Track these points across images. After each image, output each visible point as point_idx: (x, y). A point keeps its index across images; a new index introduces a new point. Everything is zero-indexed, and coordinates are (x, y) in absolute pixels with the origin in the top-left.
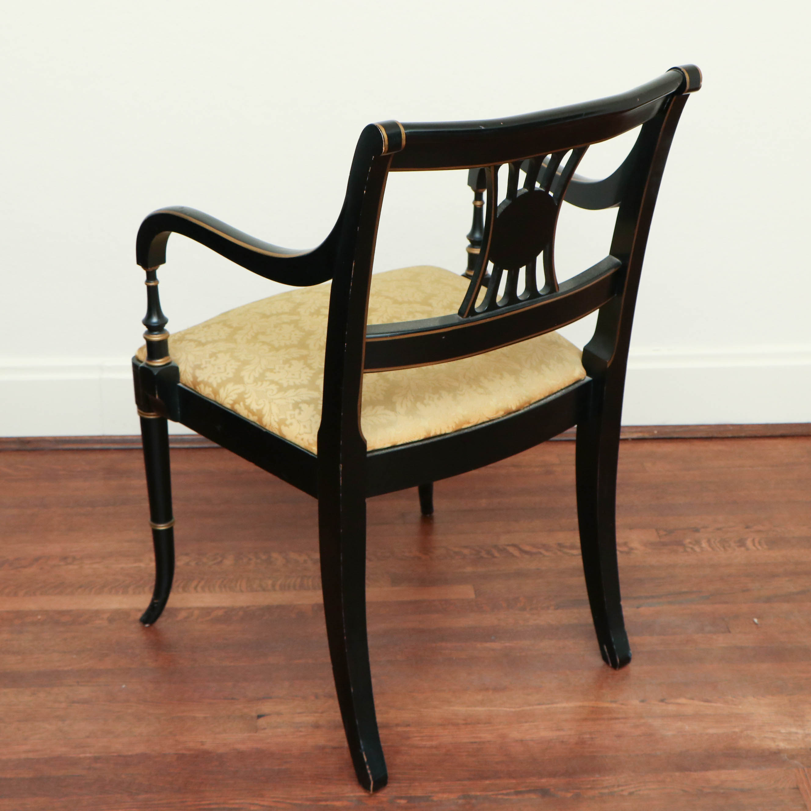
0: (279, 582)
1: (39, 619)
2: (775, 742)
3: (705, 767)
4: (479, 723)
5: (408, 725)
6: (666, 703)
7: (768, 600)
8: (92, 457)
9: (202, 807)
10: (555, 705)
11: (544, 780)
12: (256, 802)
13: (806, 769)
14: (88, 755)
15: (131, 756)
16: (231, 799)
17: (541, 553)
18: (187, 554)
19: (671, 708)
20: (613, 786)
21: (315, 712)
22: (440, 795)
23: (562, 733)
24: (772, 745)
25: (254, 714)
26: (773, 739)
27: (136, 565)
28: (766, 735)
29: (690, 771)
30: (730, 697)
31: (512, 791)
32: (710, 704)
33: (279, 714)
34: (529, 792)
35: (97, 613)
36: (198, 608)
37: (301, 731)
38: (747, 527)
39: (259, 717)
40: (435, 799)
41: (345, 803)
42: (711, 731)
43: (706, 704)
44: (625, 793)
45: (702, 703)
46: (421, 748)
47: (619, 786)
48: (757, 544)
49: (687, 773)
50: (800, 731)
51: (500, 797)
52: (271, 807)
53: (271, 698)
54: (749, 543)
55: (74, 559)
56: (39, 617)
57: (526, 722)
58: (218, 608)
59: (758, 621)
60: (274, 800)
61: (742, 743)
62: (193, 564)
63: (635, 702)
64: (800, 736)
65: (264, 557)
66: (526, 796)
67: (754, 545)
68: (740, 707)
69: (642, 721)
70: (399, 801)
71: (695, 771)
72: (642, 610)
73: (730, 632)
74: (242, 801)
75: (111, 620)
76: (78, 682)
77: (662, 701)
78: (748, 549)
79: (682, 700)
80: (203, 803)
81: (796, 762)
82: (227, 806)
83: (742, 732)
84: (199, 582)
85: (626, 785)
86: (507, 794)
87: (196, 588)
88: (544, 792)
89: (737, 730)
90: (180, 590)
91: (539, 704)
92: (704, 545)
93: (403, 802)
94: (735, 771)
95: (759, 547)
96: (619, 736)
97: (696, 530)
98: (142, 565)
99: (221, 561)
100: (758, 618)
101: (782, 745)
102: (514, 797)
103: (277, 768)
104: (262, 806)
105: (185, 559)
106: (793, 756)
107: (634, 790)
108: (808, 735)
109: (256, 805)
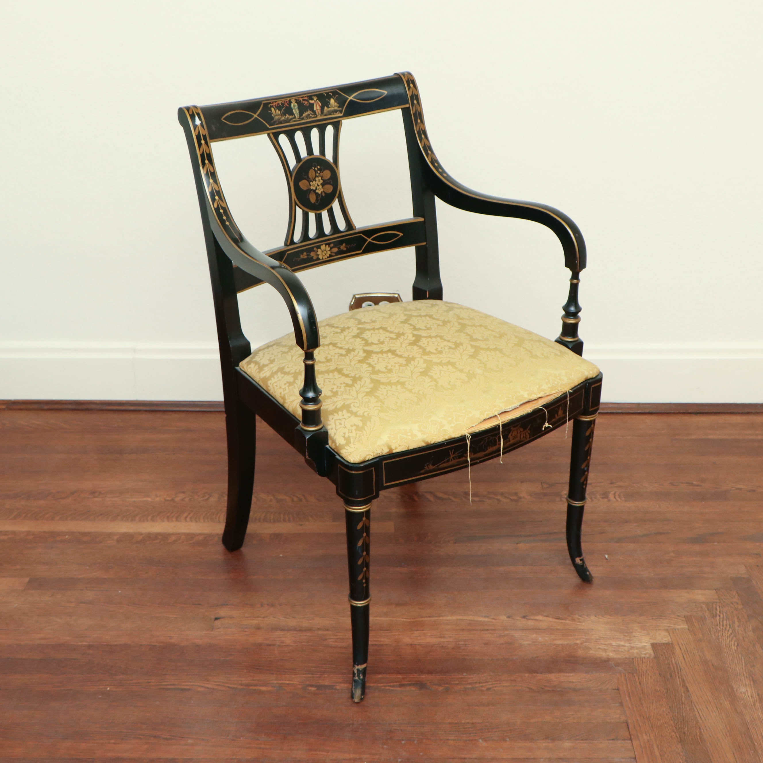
1: (67, 538)
2: (606, 652)
3: (549, 671)
4: (381, 630)
5: (327, 630)
6: (527, 619)
7: (619, 540)
8: (126, 416)
9: (162, 687)
10: (441, 618)
11: (423, 676)
12: (203, 685)
13: (627, 675)
14: (84, 643)
15: (116, 645)
16: (185, 682)
17: (450, 499)
18: (183, 492)
19: (530, 623)
20: (476, 683)
21: (258, 617)
22: (342, 685)
23: (443, 640)
24: (603, 654)
25: (213, 617)
26: (605, 650)
27: (145, 499)
28: (600, 647)
29: (537, 673)
30: (577, 616)
31: (398, 684)
32: (560, 621)
33: (231, 617)
34: (410, 685)
35: (110, 535)
36: (184, 534)
37: (246, 632)
38: (612, 483)
39: (216, 619)
40: (338, 687)
41: (270, 688)
42: (558, 642)
43: (558, 621)
44: (484, 689)
45: (555, 620)
46: (334, 647)
47: (480, 683)
48: (617, 497)
49: (534, 674)
50: (627, 645)
51: (387, 688)
52: (213, 689)
53: (227, 605)
54: (611, 496)
55: (100, 493)
56: (67, 537)
57: (417, 630)
58: (200, 534)
59: (608, 557)
60: (216, 683)
61: (580, 652)
62: (187, 500)
63: (504, 618)
64: (626, 648)
66: (408, 688)
67: (615, 498)
68: (584, 624)
69: (506, 632)
70: (310, 688)
71: (541, 673)
72: (520, 545)
74: (192, 684)
75: (118, 541)
76: (86, 588)
77: (524, 617)
78: (609, 501)
79: (540, 617)
81: (620, 668)
82: (180, 687)
83: (582, 644)
84: (189, 514)
85: (486, 682)
86: (393, 686)
87: (186, 518)
88: (421, 685)
89: (578, 642)
90: (174, 519)
91: (429, 617)
93: (313, 689)
94: (572, 674)
95: (619, 499)
96: (486, 644)
98: (149, 499)
99: (208, 498)
100: (608, 554)
101: (611, 655)
102: (399, 689)
103: (222, 659)
104: (208, 688)
105: (181, 496)
106: (618, 663)
107: (491, 686)
108: (632, 648)
109: (202, 687)
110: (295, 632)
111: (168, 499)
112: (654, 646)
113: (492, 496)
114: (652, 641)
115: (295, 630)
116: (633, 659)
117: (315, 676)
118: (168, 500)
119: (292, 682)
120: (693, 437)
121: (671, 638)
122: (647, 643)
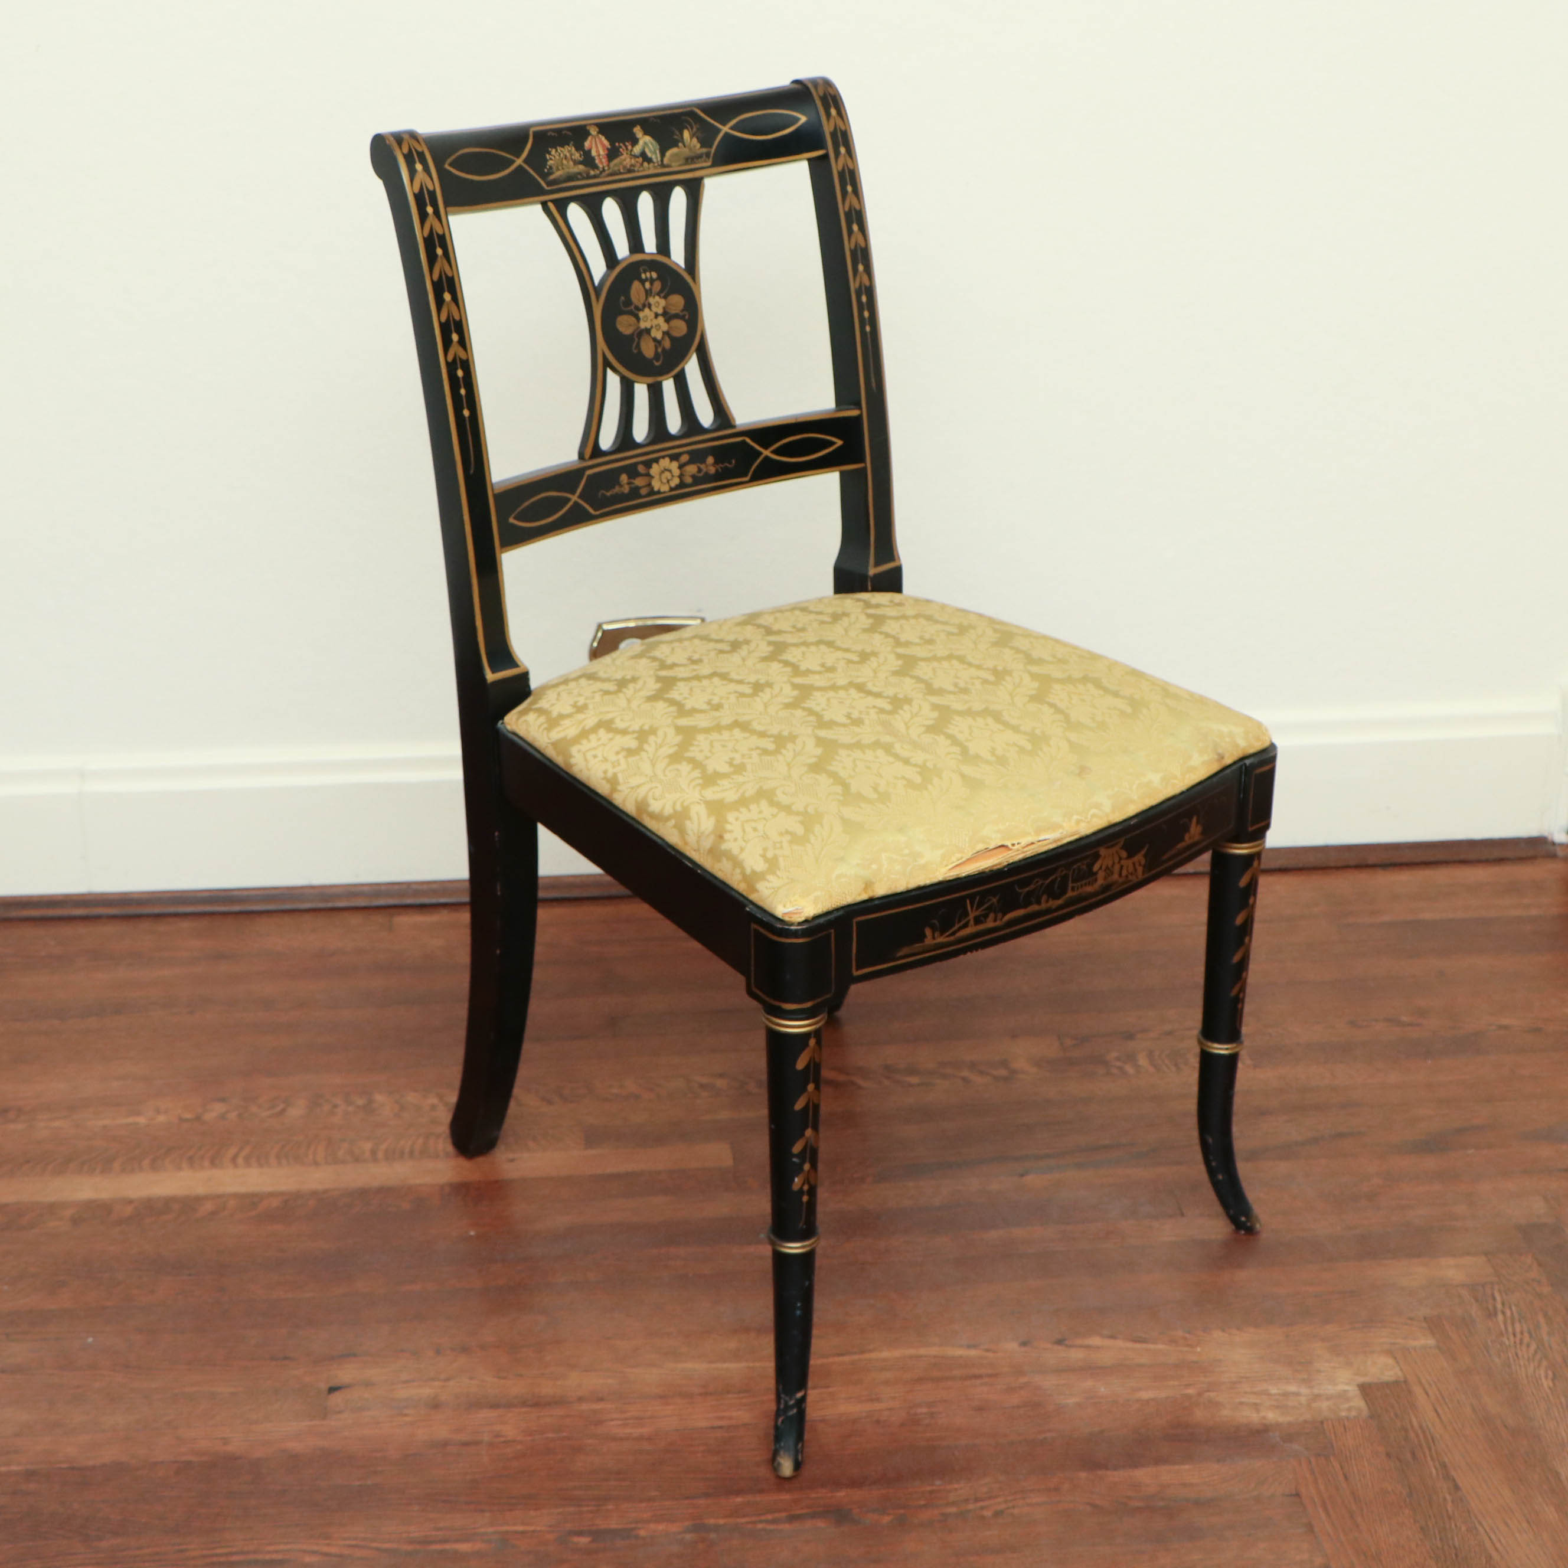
0: (383, 1147)
2: (1258, 1411)
3: (1133, 1461)
4: (728, 1392)
5: (601, 1399)
6: (1067, 1346)
8: (67, 931)
9: (215, 1559)
10: (867, 1356)
11: (841, 1494)
12: (315, 1548)
13: (1313, 1460)
14: (14, 1468)
15: (94, 1468)
16: (270, 1544)
17: (854, 1084)
18: (223, 1100)
19: (1076, 1355)
20: (967, 1501)
21: (433, 1379)
22: (652, 1526)
23: (877, 1406)
24: (1253, 1417)
25: (324, 1386)
26: (1256, 1407)
27: (130, 1120)
28: (1243, 1400)
29: (1107, 1468)
30: (1180, 1333)
31: (784, 1515)
32: (1144, 1346)
33: (368, 1384)
34: (814, 1516)
35: (53, 1208)
36: (235, 1196)
37: (406, 1415)
39: (332, 1390)
40: (642, 1533)
41: (479, 1546)
42: (1145, 1395)
43: (1138, 1346)
44: (988, 1513)
45: (1130, 1345)
46: (621, 1439)
47: (977, 1500)
49: (1100, 1473)
50: (1304, 1390)
51: (760, 1526)
52: (341, 1556)
53: (355, 1355)
55: (20, 1112)
57: (814, 1388)
58: (271, 1195)
60: (348, 1542)
61: (1200, 1415)
62: (233, 1116)
63: (1012, 1346)
64: (1303, 1400)
65: (360, 1102)
66: (809, 1524)
68: (1199, 1349)
69: (1023, 1380)
70: (576, 1539)
71: (1116, 1468)
72: (1029, 1179)
73: (1182, 1215)
74: (289, 1547)
75: (75, 1221)
76: (7, 1335)
77: (1060, 1342)
79: (1096, 1341)
80: (219, 1551)
81: (1296, 1446)
82: (260, 1557)
83: (1200, 1394)
84: (241, 1149)
85: (990, 1498)
86: (774, 1521)
87: (234, 1159)
88: (839, 1515)
89: (1191, 1391)
90: (207, 1163)
92: (1143, 1061)
93: (584, 1540)
94: (1187, 1467)
96: (980, 1409)
97: (1130, 1036)
98: (142, 1120)
99: (283, 1111)
101: (1272, 1416)
102: (786, 1527)
103: (358, 1483)
104: (326, 1554)
105: (219, 1108)
106: (1290, 1435)
107: (1003, 1506)
108: (1317, 1397)
109: (314, 1552)
110: (524, 1410)
111: (188, 1116)
112: (1365, 1390)
113: (948, 1071)
114: (1361, 1380)
115: (524, 1404)
116: (1322, 1423)
117: (585, 1509)
118: (187, 1120)
119: (531, 1528)
120: (1386, 918)
121: (1401, 1370)
122: (1347, 1384)
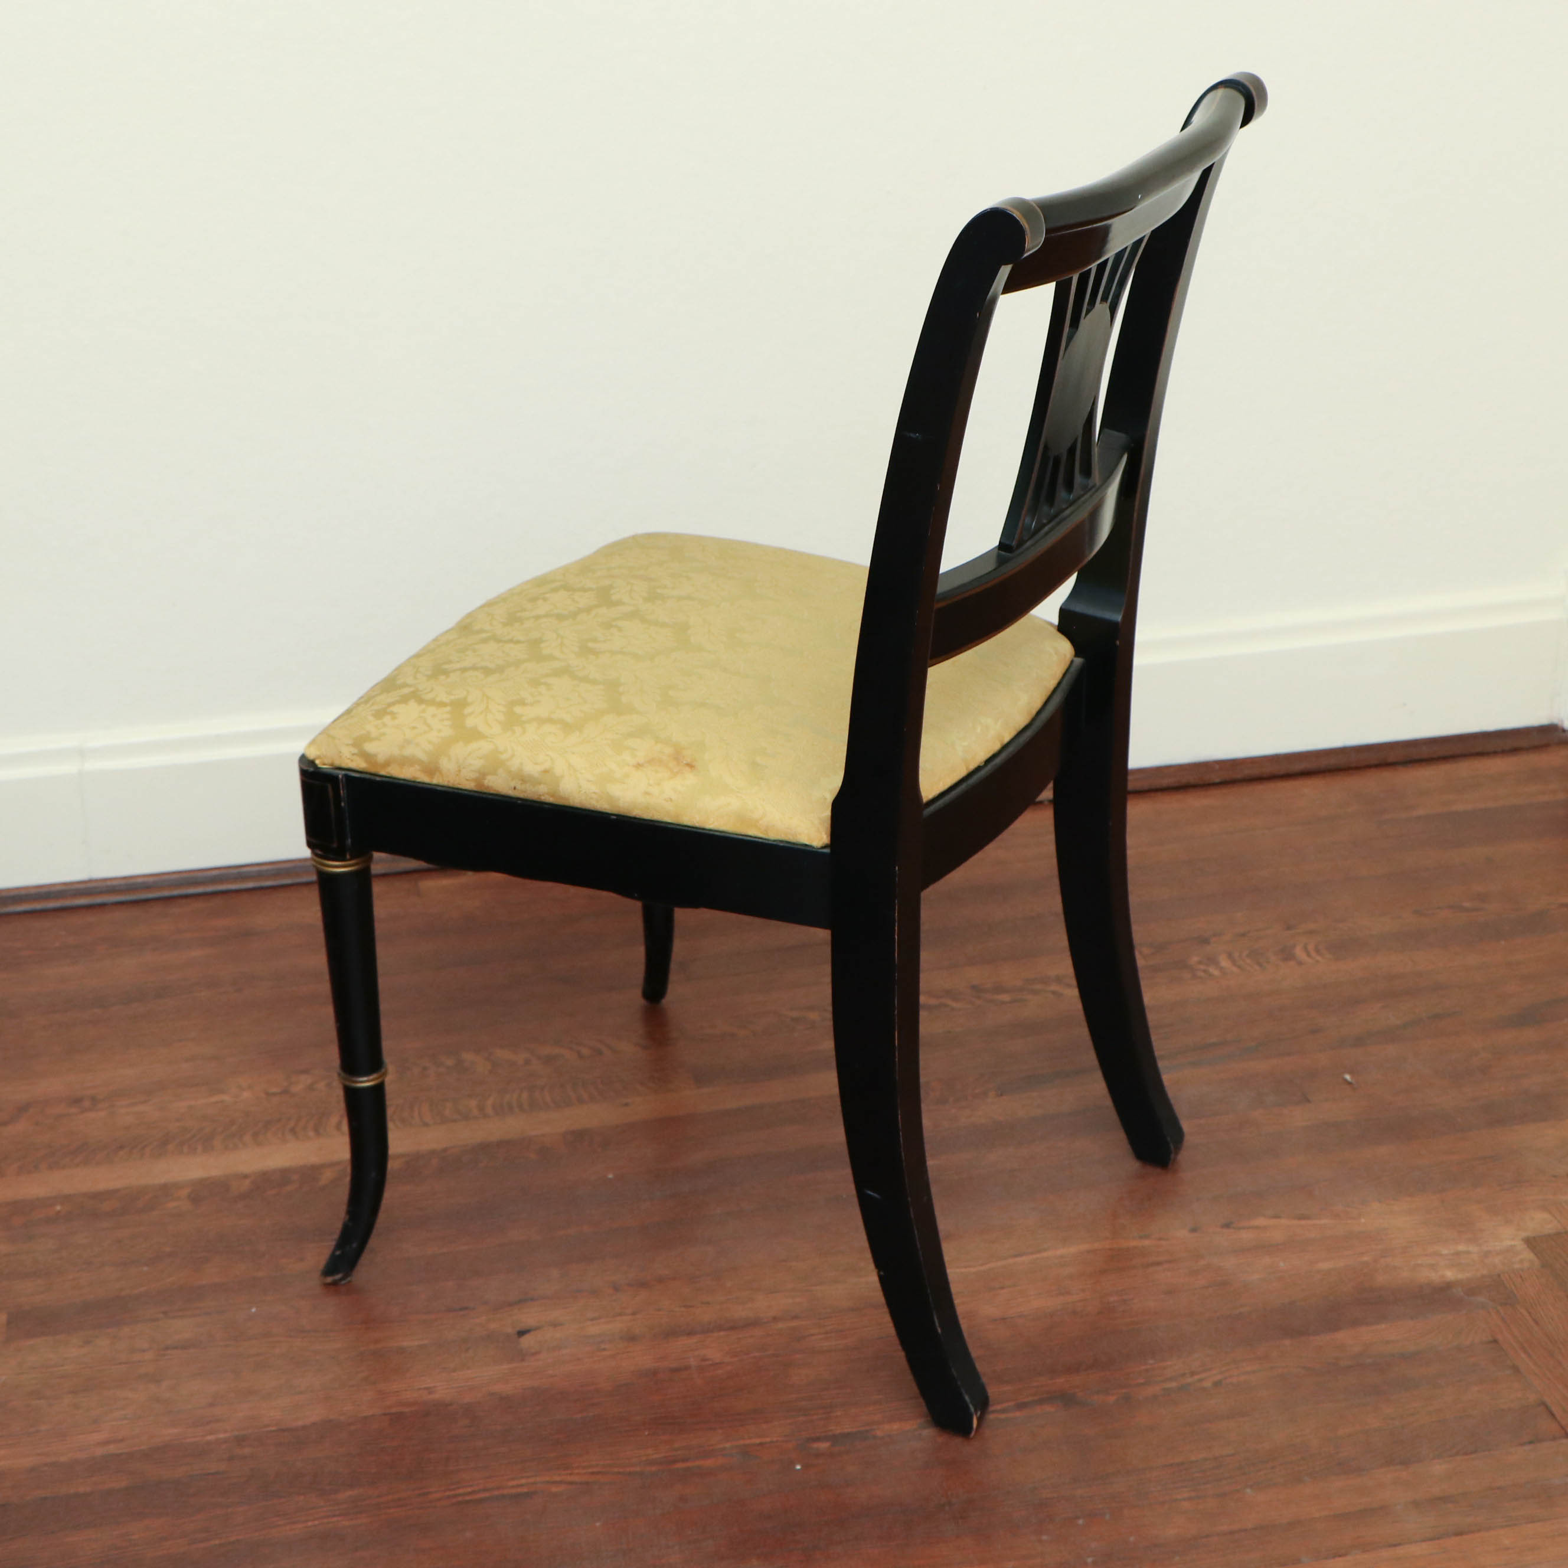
0: (490, 1102)
1: (59, 1212)
2: (1436, 1271)
5: (795, 1317)
6: (1234, 1228)
7: (1359, 1041)
9: (460, 1499)
10: (1045, 1254)
11: (1060, 1380)
12: (557, 1479)
13: (1500, 1309)
14: (222, 1436)
15: (304, 1428)
16: (513, 1479)
17: (946, 1006)
18: (305, 1072)
19: (1246, 1236)
20: (1184, 1375)
21: (620, 1315)
22: (887, 1427)
23: (1069, 1299)
24: (1434, 1277)
25: (511, 1331)
26: (1433, 1267)
27: (214, 1099)
28: (1419, 1262)
29: (1308, 1334)
30: (1340, 1207)
31: (1011, 1404)
32: (1309, 1222)
33: (555, 1325)
34: (1041, 1402)
35: (166, 1190)
37: (604, 1349)
38: (1289, 928)
39: (521, 1333)
40: (879, 1433)
41: (718, 1461)
42: (1325, 1266)
43: (1303, 1222)
44: (1208, 1384)
45: (1296, 1222)
46: (829, 1351)
47: (1193, 1374)
48: (1313, 954)
49: (1302, 1338)
50: (1473, 1248)
52: (587, 1483)
53: (532, 1300)
54: (1299, 952)
55: (94, 1100)
56: (58, 1208)
57: (1002, 1288)
59: (1352, 1078)
60: (590, 1470)
61: (1381, 1279)
63: (1182, 1233)
64: (1475, 1257)
65: (450, 1062)
66: (1037, 1410)
67: (1309, 955)
68: (1363, 1220)
69: (1202, 1263)
70: (815, 1445)
73: (1309, 1101)
74: (531, 1480)
75: (195, 1199)
76: (165, 1313)
77: (1227, 1226)
78: (1300, 963)
79: (1260, 1221)
80: (461, 1491)
81: (1481, 1299)
82: (505, 1492)
83: (1376, 1261)
85: (1204, 1371)
86: (1004, 1411)
88: (1066, 1399)
89: (1365, 1259)
90: (311, 1134)
91: (1016, 1256)
92: (1225, 963)
93: (824, 1446)
94: (1383, 1326)
95: (1319, 958)
96: (1169, 1292)
97: (1204, 941)
98: (226, 1098)
100: (1351, 1073)
101: (1450, 1275)
102: (1016, 1415)
103: (579, 1416)
104: (571, 1483)
105: (305, 1080)
106: (1472, 1289)
107: (1218, 1377)
108: (1487, 1254)
109: (561, 1482)
110: (722, 1333)
111: (274, 1090)
112: (1531, 1243)
113: (1038, 987)
114: (1524, 1234)
115: (720, 1328)
116: (1499, 1276)
117: (815, 1417)
118: (274, 1094)
119: (768, 1440)
120: (1420, 812)
121: (1559, 1222)
122: (1513, 1239)
